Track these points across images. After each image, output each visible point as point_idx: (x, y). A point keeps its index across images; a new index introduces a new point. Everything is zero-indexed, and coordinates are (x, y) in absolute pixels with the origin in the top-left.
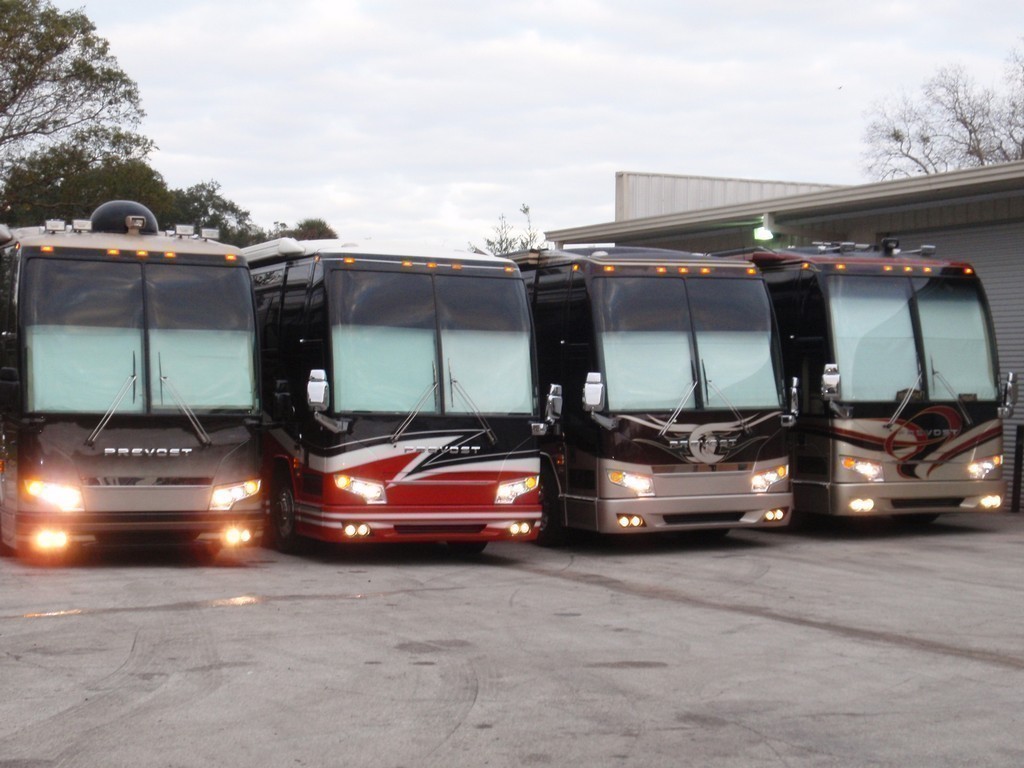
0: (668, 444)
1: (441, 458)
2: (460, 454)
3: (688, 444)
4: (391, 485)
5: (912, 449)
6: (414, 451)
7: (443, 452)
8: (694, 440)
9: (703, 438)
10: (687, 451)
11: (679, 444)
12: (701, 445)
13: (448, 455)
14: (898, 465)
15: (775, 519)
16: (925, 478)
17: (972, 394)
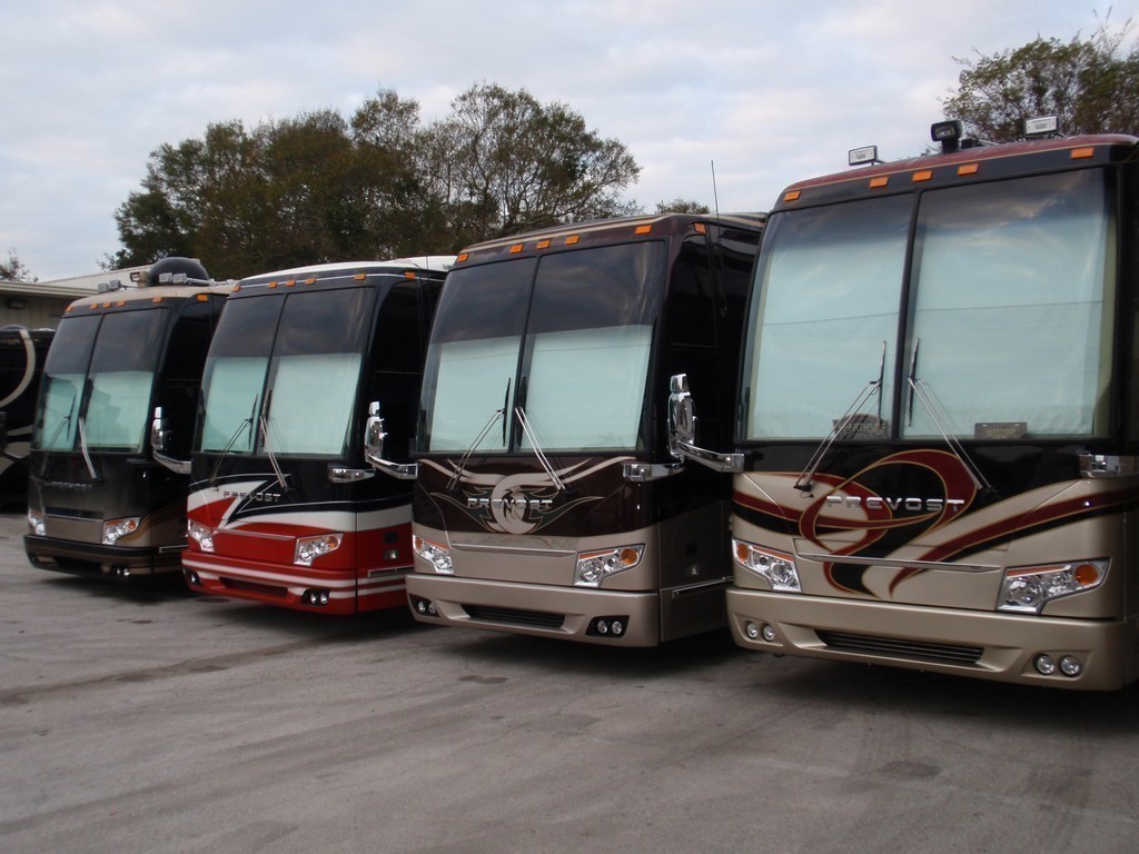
0: (466, 502)
1: (251, 505)
2: (263, 503)
3: (490, 504)
4: (215, 532)
5: (859, 535)
6: (230, 496)
7: (251, 498)
8: (497, 499)
9: (508, 496)
10: (487, 512)
11: (478, 503)
12: (505, 506)
13: (255, 503)
14: (827, 565)
15: (610, 633)
16: (885, 595)
17: (1013, 424)
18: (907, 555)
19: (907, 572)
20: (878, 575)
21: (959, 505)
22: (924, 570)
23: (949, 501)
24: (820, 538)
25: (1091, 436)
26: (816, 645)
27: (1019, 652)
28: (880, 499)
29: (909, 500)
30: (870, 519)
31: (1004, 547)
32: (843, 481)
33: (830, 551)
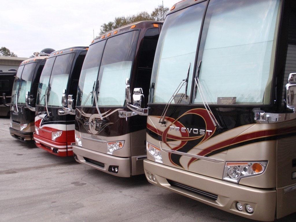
0: (84, 123)
1: (44, 121)
2: (47, 121)
3: (88, 124)
4: (39, 129)
6: (41, 118)
7: (44, 119)
9: (92, 121)
10: (88, 126)
11: (86, 124)
12: (92, 125)
14: (169, 153)
15: (114, 171)
16: (186, 169)
17: (231, 98)
18: (194, 153)
19: (193, 160)
20: (184, 159)
21: (210, 132)
22: (199, 159)
23: (207, 131)
24: (168, 143)
25: (262, 104)
26: (167, 185)
27: (229, 199)
28: (186, 128)
29: (194, 129)
30: (182, 137)
31: (225, 152)
32: (175, 120)
33: (171, 148)
